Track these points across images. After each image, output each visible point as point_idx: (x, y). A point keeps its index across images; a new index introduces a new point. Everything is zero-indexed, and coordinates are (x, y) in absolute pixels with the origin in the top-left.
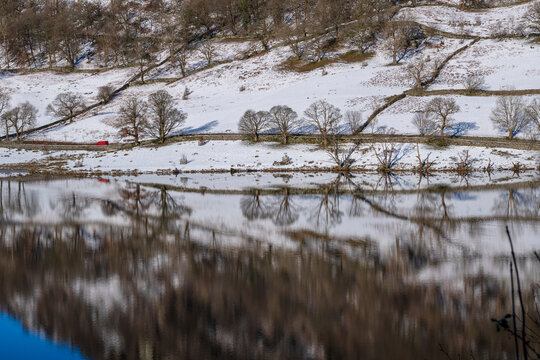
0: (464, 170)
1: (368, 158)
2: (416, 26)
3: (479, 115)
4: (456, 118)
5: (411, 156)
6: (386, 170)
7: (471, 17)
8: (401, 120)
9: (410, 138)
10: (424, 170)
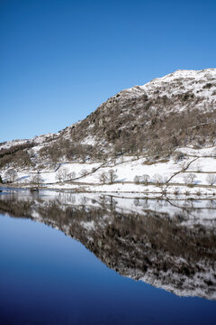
0: (199, 194)
1: (171, 190)
2: (181, 153)
3: (202, 179)
4: (195, 179)
5: (183, 189)
6: (176, 193)
7: (197, 151)
8: (179, 179)
9: (182, 185)
10: (187, 194)
